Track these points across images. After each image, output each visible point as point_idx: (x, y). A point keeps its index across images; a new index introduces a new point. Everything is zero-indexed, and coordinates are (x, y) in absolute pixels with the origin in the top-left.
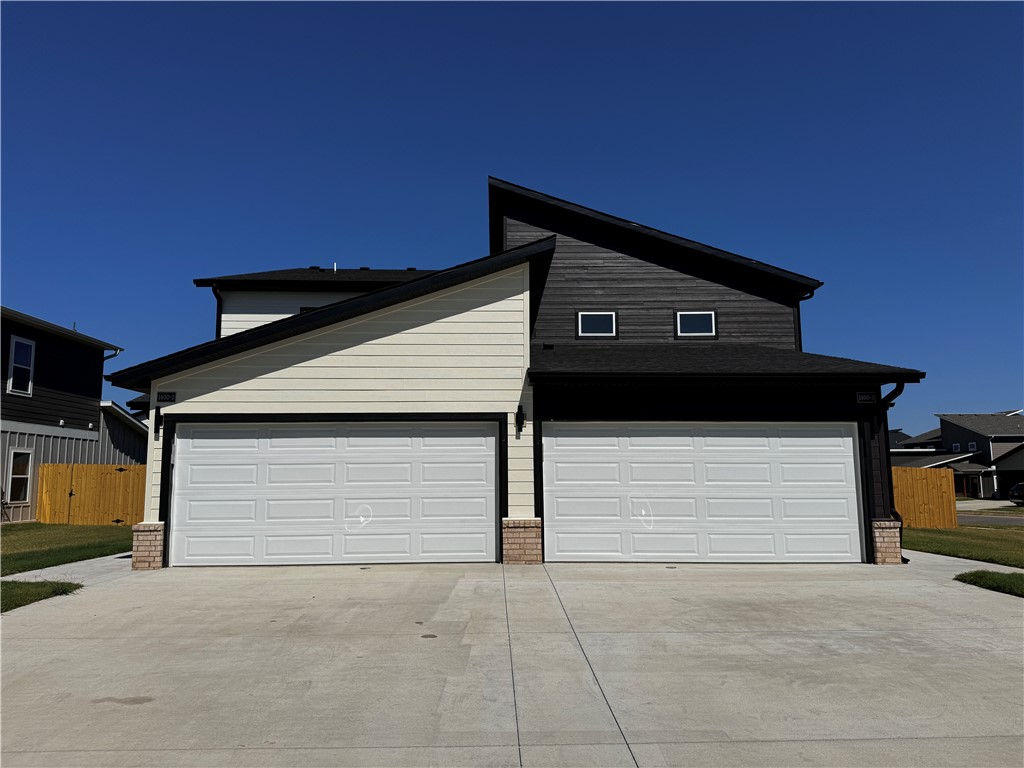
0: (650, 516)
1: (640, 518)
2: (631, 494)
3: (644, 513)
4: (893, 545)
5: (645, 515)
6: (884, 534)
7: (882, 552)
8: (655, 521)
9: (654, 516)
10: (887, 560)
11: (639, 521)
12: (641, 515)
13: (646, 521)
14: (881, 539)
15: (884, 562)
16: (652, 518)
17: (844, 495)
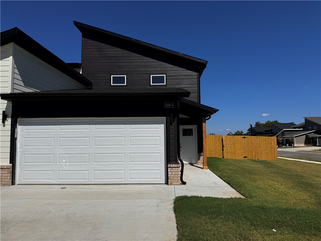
0: (67, 162)
1: (62, 163)
2: (59, 152)
3: (64, 161)
4: (177, 176)
5: (65, 162)
6: (172, 171)
7: (171, 179)
8: (69, 165)
9: (69, 162)
10: (173, 183)
11: (62, 165)
12: (63, 162)
13: (65, 165)
14: (171, 173)
15: (171, 184)
16: (68, 163)
17: (159, 151)
